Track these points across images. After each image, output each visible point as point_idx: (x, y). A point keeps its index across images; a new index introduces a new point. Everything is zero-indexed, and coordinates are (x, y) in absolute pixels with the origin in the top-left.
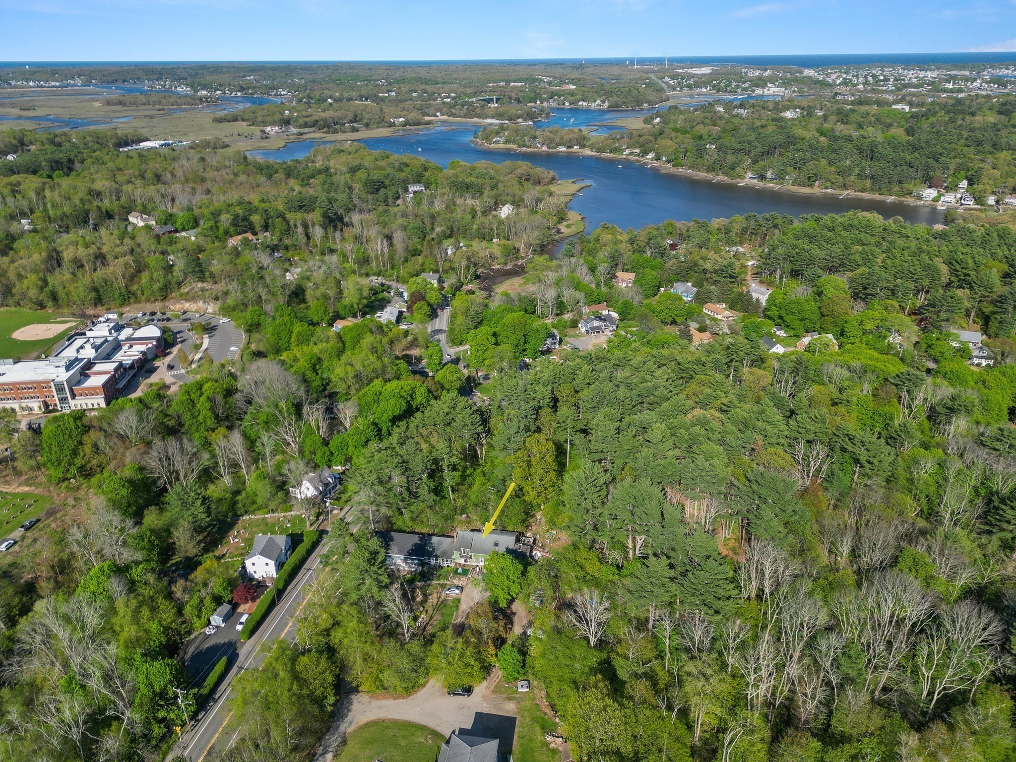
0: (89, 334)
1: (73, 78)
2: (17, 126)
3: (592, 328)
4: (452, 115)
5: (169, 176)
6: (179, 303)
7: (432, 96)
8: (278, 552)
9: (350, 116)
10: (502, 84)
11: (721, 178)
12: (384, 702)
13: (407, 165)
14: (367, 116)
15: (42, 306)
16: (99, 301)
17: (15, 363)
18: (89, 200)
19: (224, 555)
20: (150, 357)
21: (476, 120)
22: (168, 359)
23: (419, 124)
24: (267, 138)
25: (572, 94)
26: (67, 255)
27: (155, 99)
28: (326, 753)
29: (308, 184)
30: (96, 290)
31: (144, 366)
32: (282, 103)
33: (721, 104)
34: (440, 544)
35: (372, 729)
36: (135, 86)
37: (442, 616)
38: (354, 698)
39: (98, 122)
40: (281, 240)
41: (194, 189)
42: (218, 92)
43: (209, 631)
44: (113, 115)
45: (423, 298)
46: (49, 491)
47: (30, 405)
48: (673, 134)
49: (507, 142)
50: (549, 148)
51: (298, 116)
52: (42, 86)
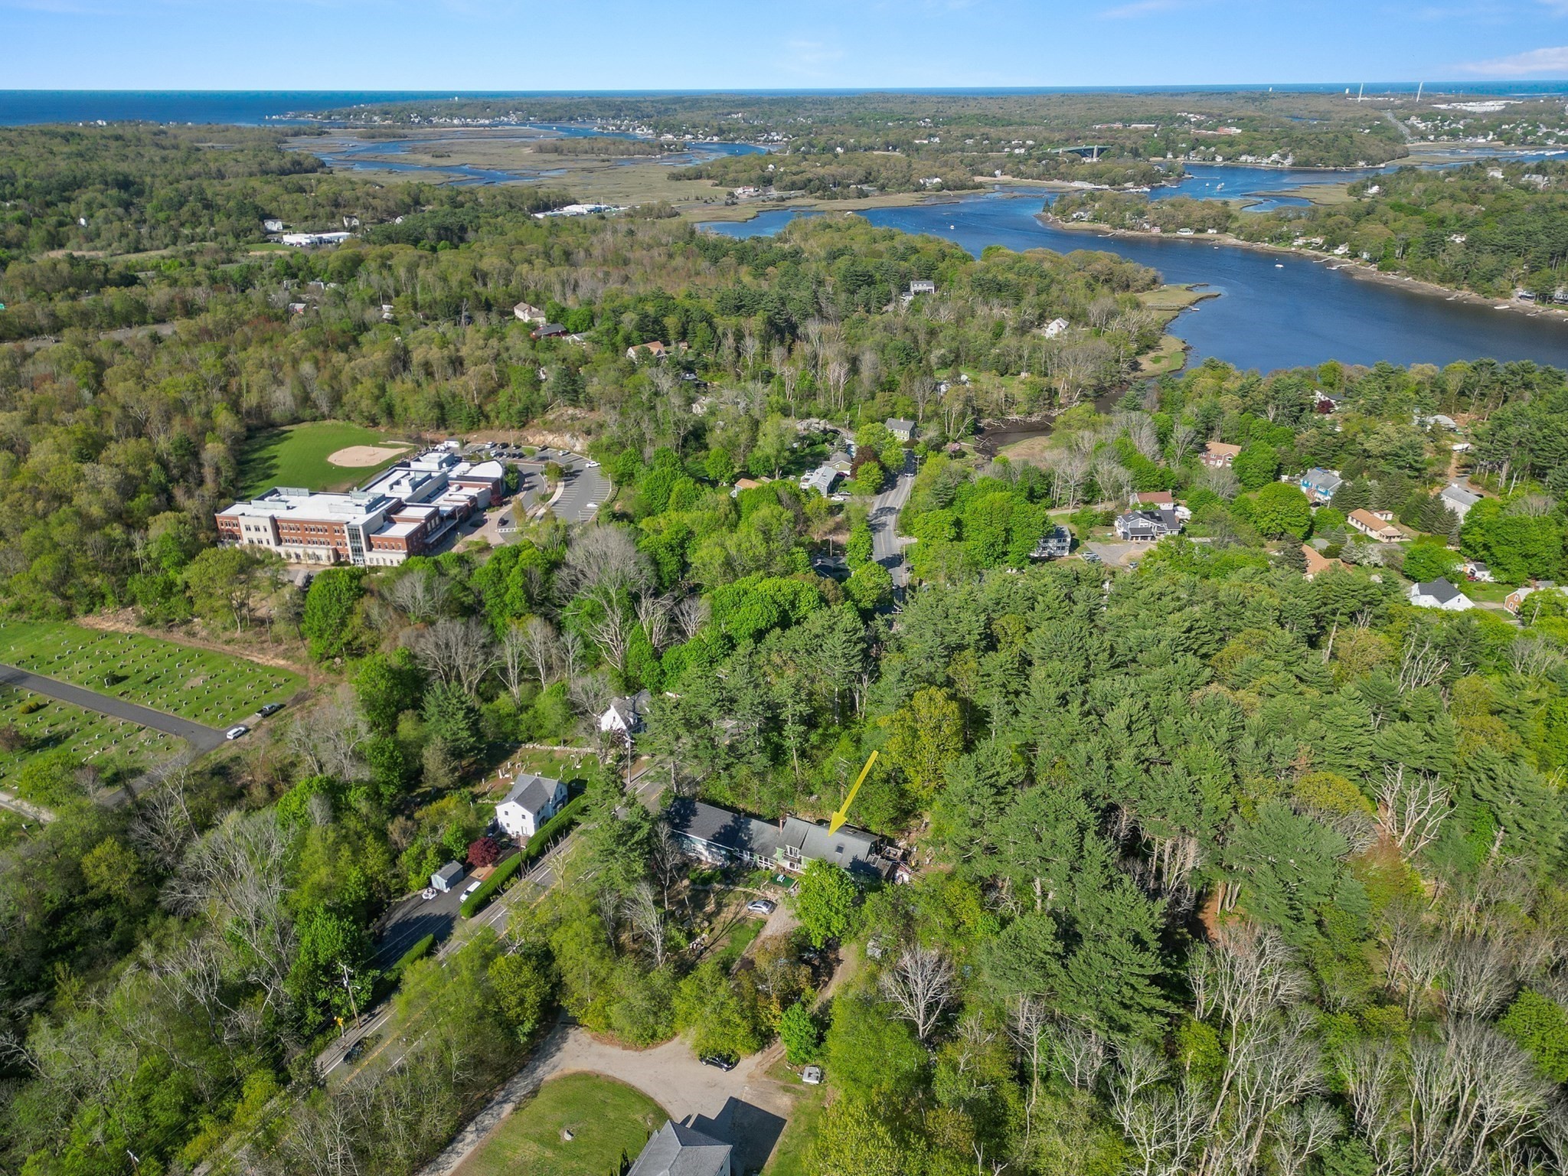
0: (414, 465)
1: (507, 114)
2: (415, 179)
3: (1133, 531)
4: (1020, 174)
5: (582, 254)
6: (540, 433)
7: (995, 145)
8: (543, 802)
9: (861, 173)
10: (1118, 125)
11: (1466, 294)
12: (609, 1050)
13: (916, 251)
14: (884, 174)
15: (374, 422)
16: (442, 422)
17: (311, 494)
18: (470, 284)
19: (485, 794)
20: (480, 505)
21: (1056, 182)
22: (504, 511)
23: (962, 187)
24: (734, 204)
25: (1231, 142)
26: (417, 356)
27: (601, 145)
28: (505, 1102)
29: (764, 275)
30: (441, 406)
31: (470, 517)
32: (770, 153)
33: (1499, 166)
34: (761, 832)
35: (578, 1084)
36: (583, 126)
37: (732, 941)
38: (573, 1034)
39: (521, 176)
40: (699, 355)
41: (607, 274)
42: (688, 137)
43: (427, 894)
44: (543, 166)
45: (876, 456)
46: (307, 669)
47: (318, 552)
48: (1391, 214)
49: (1094, 219)
50: (1164, 231)
51: (785, 172)
52: (467, 125)
